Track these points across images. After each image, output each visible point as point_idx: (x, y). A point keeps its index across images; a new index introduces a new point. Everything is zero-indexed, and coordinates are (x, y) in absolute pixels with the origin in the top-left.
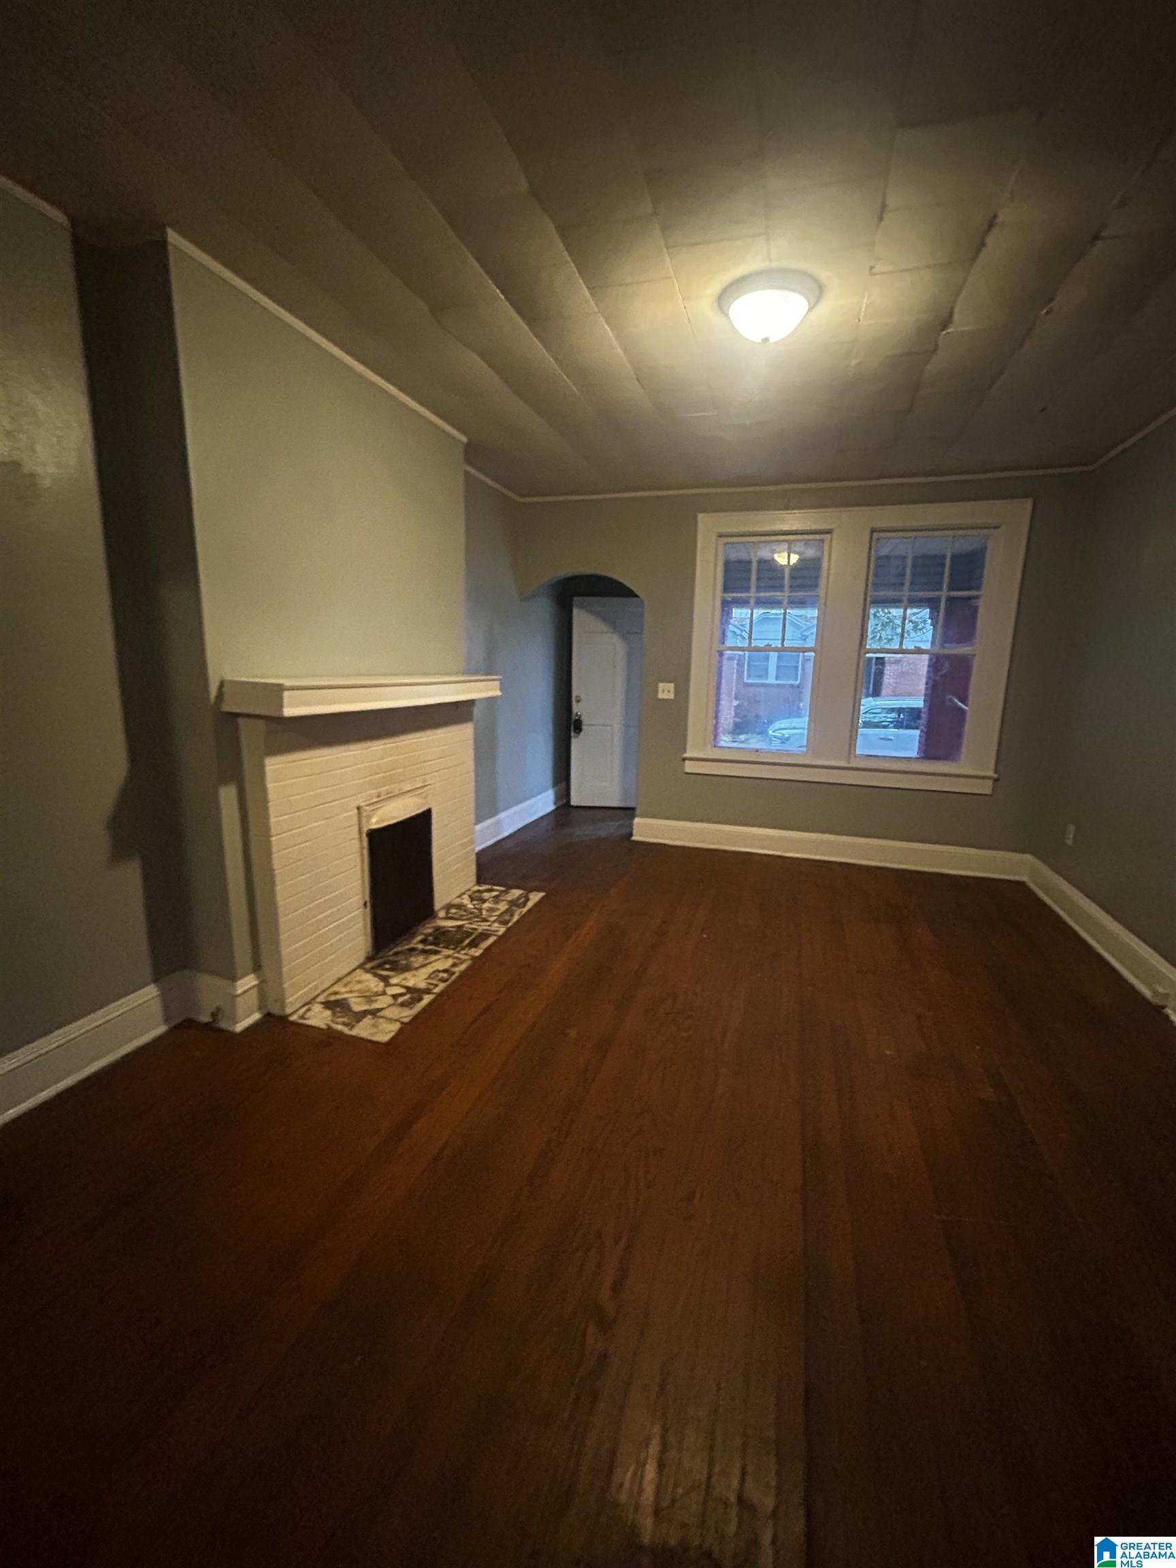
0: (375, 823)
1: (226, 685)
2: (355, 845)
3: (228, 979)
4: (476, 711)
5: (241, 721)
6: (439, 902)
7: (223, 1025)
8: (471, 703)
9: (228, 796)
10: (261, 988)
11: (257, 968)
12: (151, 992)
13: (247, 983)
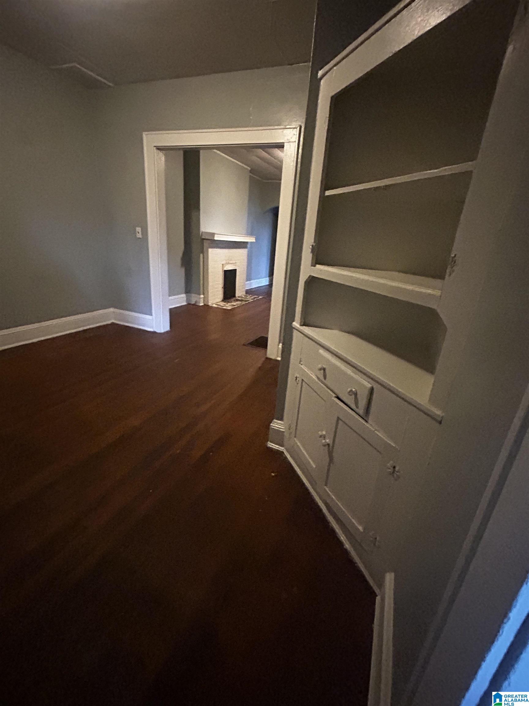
0: (225, 269)
1: (203, 233)
2: (221, 272)
3: (199, 295)
4: (249, 246)
5: (205, 241)
6: (237, 295)
7: (197, 304)
8: (247, 243)
9: (201, 255)
10: (204, 298)
11: (204, 294)
12: (184, 295)
13: (202, 296)
